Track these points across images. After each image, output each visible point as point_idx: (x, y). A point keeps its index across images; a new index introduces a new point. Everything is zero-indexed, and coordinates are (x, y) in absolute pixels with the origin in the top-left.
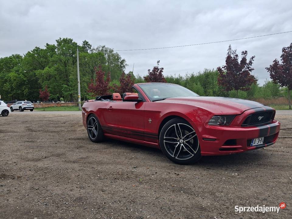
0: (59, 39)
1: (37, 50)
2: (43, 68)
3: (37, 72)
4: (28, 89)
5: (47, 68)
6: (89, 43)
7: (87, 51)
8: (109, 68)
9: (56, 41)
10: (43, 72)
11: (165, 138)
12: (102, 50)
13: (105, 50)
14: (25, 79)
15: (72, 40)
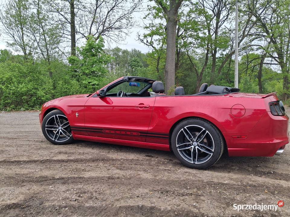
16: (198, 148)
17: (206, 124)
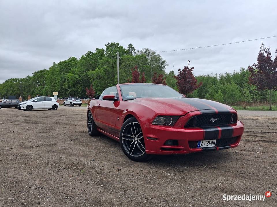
0: (108, 43)
1: (89, 53)
2: (94, 69)
3: (89, 73)
4: (82, 87)
5: (97, 69)
6: (133, 46)
7: (132, 53)
8: (150, 69)
9: (105, 45)
10: (94, 72)
11: (123, 135)
12: (146, 52)
13: (148, 53)
14: (79, 79)
15: (118, 44)
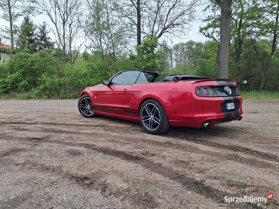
16: (150, 119)
17: (156, 103)
